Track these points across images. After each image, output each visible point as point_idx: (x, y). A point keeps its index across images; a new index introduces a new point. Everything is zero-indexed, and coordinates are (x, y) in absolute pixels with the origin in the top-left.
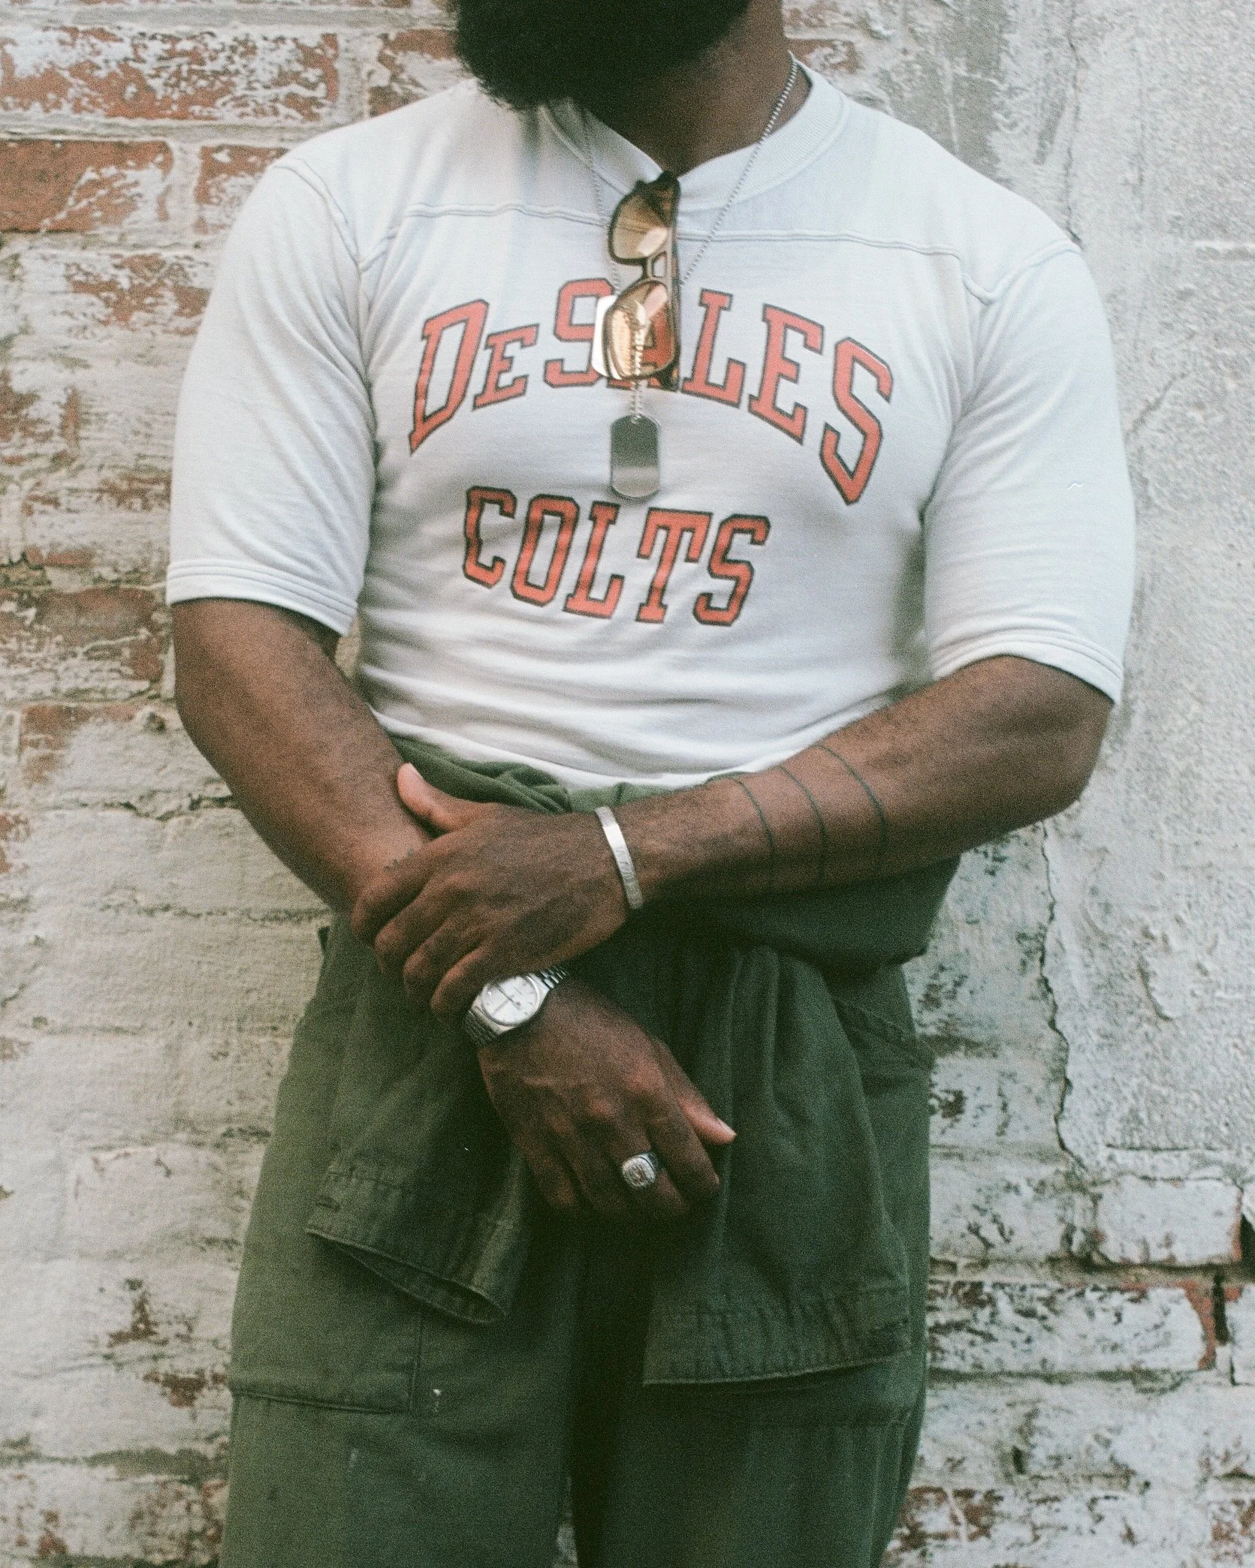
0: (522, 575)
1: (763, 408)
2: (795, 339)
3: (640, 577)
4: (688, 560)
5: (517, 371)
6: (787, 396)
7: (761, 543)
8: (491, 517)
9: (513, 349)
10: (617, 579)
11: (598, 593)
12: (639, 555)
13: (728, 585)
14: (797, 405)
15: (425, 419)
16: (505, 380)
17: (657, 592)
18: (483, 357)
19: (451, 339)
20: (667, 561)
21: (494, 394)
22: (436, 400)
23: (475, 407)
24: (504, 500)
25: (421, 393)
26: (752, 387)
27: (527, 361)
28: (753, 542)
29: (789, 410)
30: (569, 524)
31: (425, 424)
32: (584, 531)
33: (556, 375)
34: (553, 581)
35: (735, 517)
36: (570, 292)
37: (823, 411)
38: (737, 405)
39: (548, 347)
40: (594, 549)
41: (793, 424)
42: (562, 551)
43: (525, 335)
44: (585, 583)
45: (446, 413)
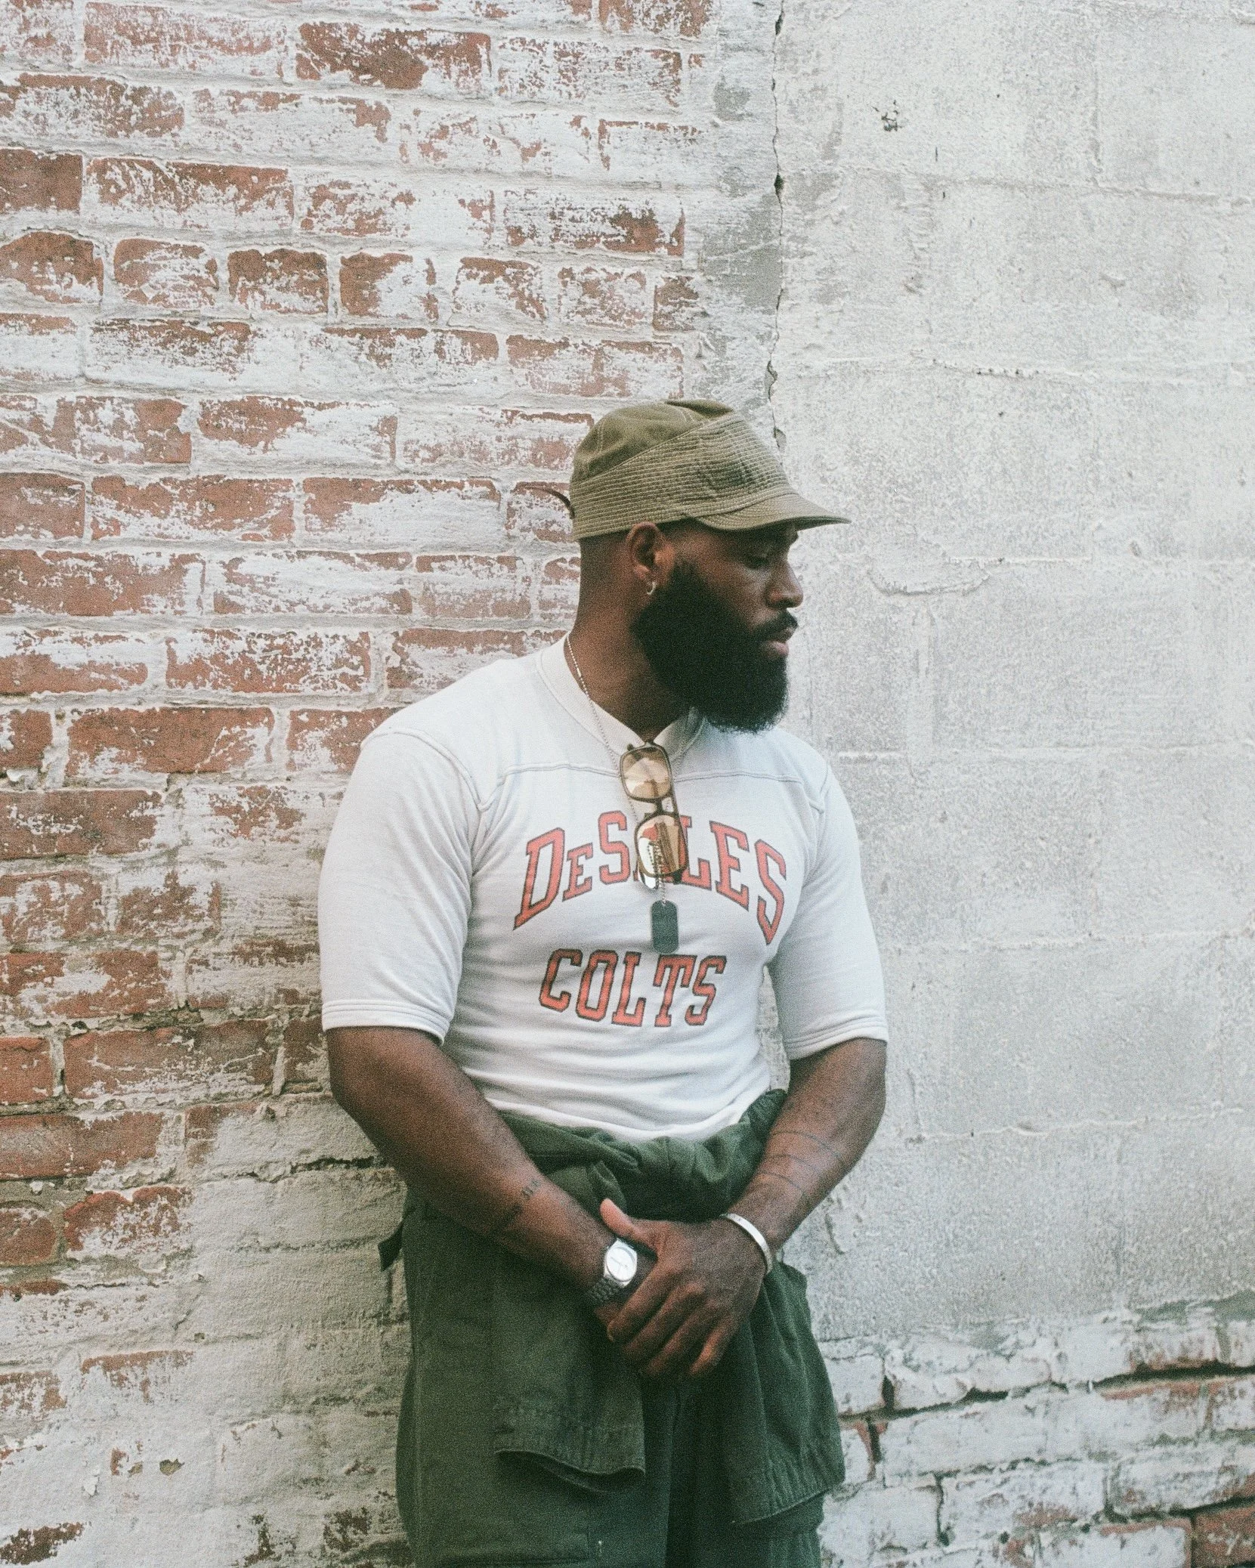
0: (583, 1002)
1: (723, 888)
2: (732, 842)
3: (656, 997)
4: (683, 986)
5: (586, 875)
6: (737, 880)
7: (721, 972)
8: (565, 966)
9: (582, 860)
10: (642, 1000)
11: (630, 1010)
12: (655, 985)
13: (703, 1000)
14: (743, 886)
15: (530, 906)
16: (581, 880)
17: (666, 1006)
18: (567, 865)
19: (546, 853)
20: (670, 988)
21: (576, 890)
22: (539, 895)
23: (564, 899)
24: (575, 956)
25: (528, 890)
26: (716, 876)
27: (591, 868)
28: (717, 972)
29: (739, 889)
30: (611, 967)
31: (529, 909)
32: (620, 972)
33: (608, 877)
34: (603, 1005)
35: (710, 957)
36: (606, 819)
37: (757, 890)
38: (710, 888)
39: (600, 858)
40: (628, 983)
41: (740, 897)
42: (607, 986)
43: (586, 850)
44: (623, 1004)
45: (545, 903)
